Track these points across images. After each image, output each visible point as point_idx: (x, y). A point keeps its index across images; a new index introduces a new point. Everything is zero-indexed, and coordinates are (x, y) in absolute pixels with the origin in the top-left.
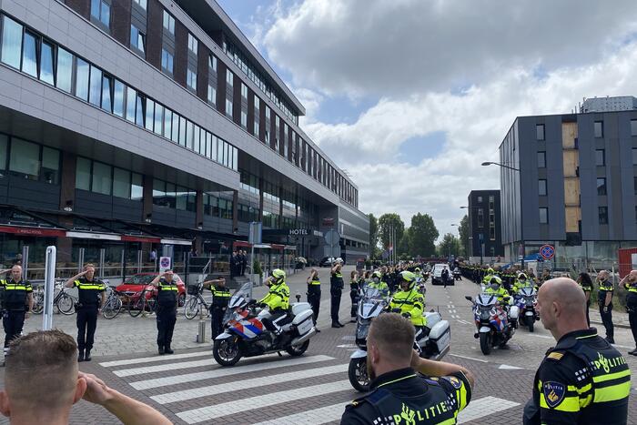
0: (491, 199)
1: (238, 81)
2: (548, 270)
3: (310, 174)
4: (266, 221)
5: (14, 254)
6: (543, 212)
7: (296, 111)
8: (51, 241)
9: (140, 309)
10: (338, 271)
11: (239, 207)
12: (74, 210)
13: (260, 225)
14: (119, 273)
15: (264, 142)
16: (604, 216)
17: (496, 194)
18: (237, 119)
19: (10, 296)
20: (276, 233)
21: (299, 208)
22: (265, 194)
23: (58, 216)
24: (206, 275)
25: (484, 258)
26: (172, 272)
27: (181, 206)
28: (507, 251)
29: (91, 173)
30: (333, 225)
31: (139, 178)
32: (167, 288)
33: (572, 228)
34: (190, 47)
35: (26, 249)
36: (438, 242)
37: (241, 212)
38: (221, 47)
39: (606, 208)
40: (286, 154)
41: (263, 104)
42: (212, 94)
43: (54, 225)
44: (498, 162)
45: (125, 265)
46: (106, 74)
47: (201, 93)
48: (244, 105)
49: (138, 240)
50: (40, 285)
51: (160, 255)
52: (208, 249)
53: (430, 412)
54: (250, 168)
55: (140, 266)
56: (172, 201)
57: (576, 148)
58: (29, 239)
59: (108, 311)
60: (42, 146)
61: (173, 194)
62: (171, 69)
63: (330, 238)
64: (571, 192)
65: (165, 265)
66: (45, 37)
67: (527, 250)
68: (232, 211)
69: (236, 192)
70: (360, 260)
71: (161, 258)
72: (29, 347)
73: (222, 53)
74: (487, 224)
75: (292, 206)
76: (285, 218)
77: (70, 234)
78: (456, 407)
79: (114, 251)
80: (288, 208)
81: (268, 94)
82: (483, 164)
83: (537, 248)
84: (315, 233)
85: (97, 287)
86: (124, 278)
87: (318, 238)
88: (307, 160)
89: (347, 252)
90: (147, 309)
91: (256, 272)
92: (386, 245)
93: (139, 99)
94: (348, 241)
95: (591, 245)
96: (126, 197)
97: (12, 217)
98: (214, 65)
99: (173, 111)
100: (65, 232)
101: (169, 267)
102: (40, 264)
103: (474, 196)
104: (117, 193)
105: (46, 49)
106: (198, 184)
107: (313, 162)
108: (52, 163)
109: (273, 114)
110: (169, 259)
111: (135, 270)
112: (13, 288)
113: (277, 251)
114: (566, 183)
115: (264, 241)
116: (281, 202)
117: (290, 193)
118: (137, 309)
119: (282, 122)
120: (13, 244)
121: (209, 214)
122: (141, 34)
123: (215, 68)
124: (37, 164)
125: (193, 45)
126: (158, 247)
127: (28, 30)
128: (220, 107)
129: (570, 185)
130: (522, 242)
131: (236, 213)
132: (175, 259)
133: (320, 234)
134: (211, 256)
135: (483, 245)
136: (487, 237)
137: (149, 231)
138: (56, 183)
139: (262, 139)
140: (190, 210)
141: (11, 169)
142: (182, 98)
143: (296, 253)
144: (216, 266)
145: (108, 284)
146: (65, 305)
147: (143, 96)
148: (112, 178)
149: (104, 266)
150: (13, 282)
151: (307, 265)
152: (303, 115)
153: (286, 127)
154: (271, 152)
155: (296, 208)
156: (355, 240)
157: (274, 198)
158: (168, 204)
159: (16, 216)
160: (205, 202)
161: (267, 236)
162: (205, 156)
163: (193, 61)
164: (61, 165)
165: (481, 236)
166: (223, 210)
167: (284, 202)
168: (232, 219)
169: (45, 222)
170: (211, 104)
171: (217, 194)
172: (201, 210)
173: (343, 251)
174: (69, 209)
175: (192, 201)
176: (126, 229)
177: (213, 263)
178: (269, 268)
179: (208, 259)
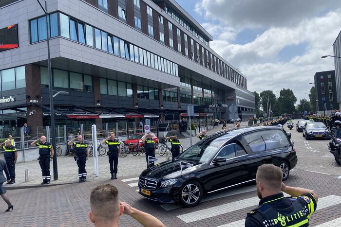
0: (329, 76)
1: (174, 27)
3: (218, 73)
4: (196, 101)
7: (207, 39)
9: (137, 152)
11: (181, 95)
12: (101, 105)
14: (125, 134)
15: (191, 58)
17: (332, 73)
18: (176, 48)
19: (79, 150)
20: (201, 107)
21: (213, 92)
23: (94, 108)
24: (167, 132)
25: (326, 111)
27: (151, 97)
28: (340, 107)
29: (107, 85)
30: (233, 100)
31: (130, 85)
32: (149, 142)
35: (82, 126)
36: (296, 104)
37: (181, 98)
38: (164, 10)
40: (204, 63)
41: (189, 38)
42: (162, 37)
43: (92, 113)
45: (128, 130)
46: (109, 34)
47: (156, 37)
48: (179, 40)
49: (133, 117)
50: (90, 142)
52: (167, 118)
53: (294, 217)
54: (185, 74)
55: (135, 130)
56: (147, 95)
60: (83, 75)
61: (147, 92)
62: (140, 26)
63: (233, 109)
65: (147, 129)
66: (79, 20)
68: (177, 97)
69: (178, 87)
70: (251, 119)
73: (166, 13)
75: (209, 92)
76: (206, 99)
77: (101, 117)
79: (122, 123)
80: (207, 93)
81: (191, 32)
84: (223, 105)
86: (128, 136)
87: (225, 108)
88: (216, 66)
89: (243, 114)
90: (141, 151)
91: (192, 129)
92: (265, 109)
93: (126, 45)
94: (242, 108)
96: (125, 95)
98: (161, 21)
99: (143, 49)
100: (98, 116)
102: (89, 132)
104: (120, 94)
105: (80, 26)
106: (159, 86)
107: (219, 66)
108: (89, 83)
109: (195, 42)
110: (149, 126)
111: (133, 132)
113: (203, 117)
115: (195, 112)
116: (203, 90)
117: (207, 85)
118: (136, 152)
119: (200, 46)
120: (76, 123)
121: (165, 100)
122: (123, 10)
123: (162, 22)
124: (82, 83)
125: (149, 12)
128: (167, 43)
131: (179, 98)
132: (151, 125)
133: (226, 106)
134: (169, 122)
135: (325, 105)
136: (327, 99)
137: (137, 112)
138: (92, 91)
139: (190, 57)
140: (157, 99)
141: (71, 87)
143: (213, 117)
144: (172, 127)
145: (122, 140)
146: (102, 151)
147: (127, 43)
148: (117, 87)
149: (118, 131)
150: (79, 143)
151: (220, 123)
152: (212, 40)
153: (203, 48)
154: (195, 64)
155: (212, 93)
156: (246, 107)
157: (199, 88)
158: (145, 97)
159: (75, 110)
160: (163, 94)
161: (197, 110)
162: (161, 71)
163: (150, 20)
164: (93, 83)
165: (324, 99)
166: (172, 98)
167: (204, 90)
168: (178, 102)
169: (89, 111)
170: (162, 42)
171: (169, 89)
172: (162, 98)
173: (240, 114)
174: (99, 104)
175: (156, 94)
176: (126, 111)
177: (170, 126)
178: (199, 126)
179: (168, 124)
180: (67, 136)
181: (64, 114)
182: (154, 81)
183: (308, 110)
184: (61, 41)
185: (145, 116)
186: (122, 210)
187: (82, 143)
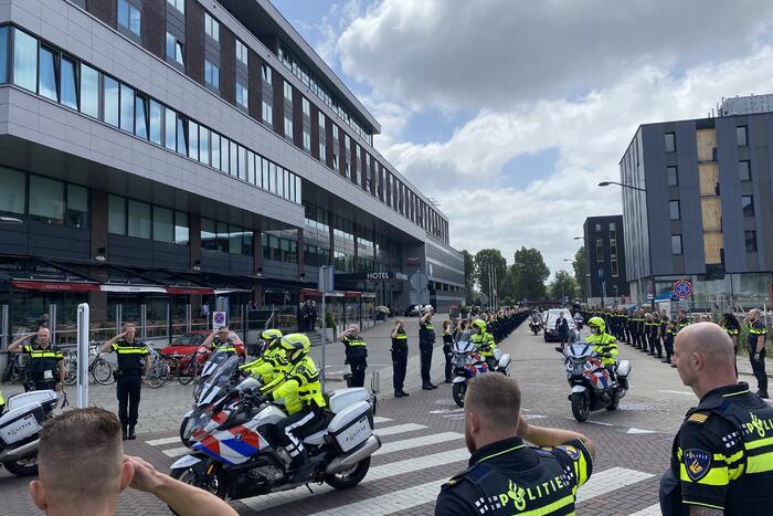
0: (612, 227)
1: (297, 95)
2: (683, 312)
3: (389, 204)
4: (338, 264)
5: (39, 315)
6: (676, 240)
7: (370, 129)
8: (83, 297)
9: (191, 375)
10: (427, 322)
11: (305, 248)
12: (107, 259)
13: (331, 269)
14: (164, 333)
15: (332, 168)
16: (752, 243)
17: (618, 220)
18: (298, 141)
20: (351, 279)
21: (377, 246)
22: (335, 231)
23: (88, 266)
25: (605, 299)
26: (227, 330)
27: (235, 249)
28: (633, 289)
29: (127, 213)
30: (420, 265)
31: (184, 217)
32: (223, 349)
33: (713, 258)
34: (238, 56)
35: (53, 308)
36: (549, 282)
37: (307, 253)
38: (276, 54)
39: (754, 232)
40: (359, 181)
41: (329, 122)
42: (267, 113)
43: (85, 278)
44: (619, 181)
45: (171, 323)
46: (138, 93)
47: (254, 112)
48: (307, 124)
49: (186, 292)
50: (72, 350)
51: (212, 309)
52: (270, 300)
53: (543, 489)
54: (317, 201)
55: (189, 324)
56: (225, 243)
57: (715, 160)
58: (55, 296)
59: (153, 378)
60: (66, 183)
61: (225, 235)
62: (216, 83)
63: (416, 281)
64: (710, 214)
65: (219, 322)
66: (65, 52)
67: (658, 286)
68: (297, 253)
69: (301, 230)
70: (454, 307)
71: (214, 313)
72: (65, 427)
73: (278, 62)
74: (607, 258)
75: (369, 244)
76: (361, 259)
77: (105, 288)
78: (574, 482)
79: (158, 306)
80: (364, 247)
81: (334, 109)
82: (601, 185)
83: (670, 285)
84: (399, 276)
85: (139, 351)
86: (171, 339)
87: (401, 282)
88: (385, 189)
89: (438, 298)
91: (328, 326)
92: (485, 288)
93: (180, 122)
94: (438, 284)
95: (737, 278)
96: (169, 240)
97: (35, 271)
98: (268, 77)
99: (221, 135)
100: (98, 285)
101: (224, 324)
102: (70, 326)
103: (591, 224)
104: (158, 237)
105: (66, 67)
106: (255, 222)
107: (392, 190)
108: (79, 203)
109: (342, 133)
110: (224, 313)
111: (184, 329)
112: (40, 355)
113: (353, 300)
114: (704, 203)
115: (336, 288)
116: (355, 240)
117: (365, 229)
118: (188, 375)
119: (353, 143)
120: (37, 302)
121: (269, 257)
122: (178, 42)
123: (269, 81)
124: (60, 205)
125: (241, 54)
126: (210, 300)
127: (44, 44)
128: (278, 128)
129: (709, 205)
130: (651, 278)
131: (301, 255)
132: (231, 314)
133: (405, 277)
134: (274, 309)
135: (604, 284)
136: (607, 274)
137: (198, 281)
138: (85, 227)
139: (329, 164)
140: (247, 253)
141: (31, 213)
142: (232, 119)
143: (376, 302)
144: (280, 319)
145: (152, 347)
146: (103, 372)
147: (184, 118)
148: (152, 219)
149: (146, 326)
150: (40, 348)
151: (390, 316)
152: (378, 133)
153: (358, 148)
154: (341, 180)
155: (374, 246)
156: (447, 282)
157: (347, 235)
158: (220, 247)
159: (39, 268)
160: (264, 243)
161: (340, 282)
162: (262, 189)
163: (242, 73)
164: (90, 206)
165: (600, 273)
166: (286, 252)
167: (359, 239)
168: (297, 263)
169: (75, 274)
170: (267, 124)
171: (278, 233)
172: (260, 253)
173: (433, 297)
174: (101, 259)
175: (248, 242)
176: (171, 279)
177: (276, 318)
178: (344, 320)
179: (271, 312)
180: (10, 331)
181: (8, 277)
182: (244, 212)
183: (571, 294)
184: (13, 95)
185: (216, 292)
186: (129, 475)
187: (48, 348)
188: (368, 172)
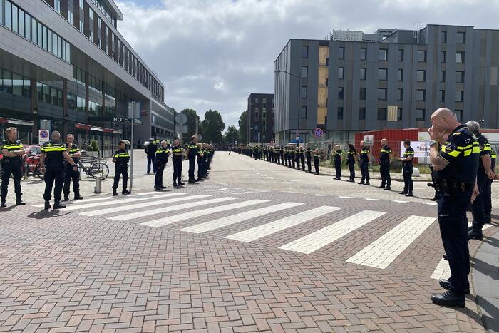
0: (264, 101)
3: (127, 71)
6: (303, 110)
11: (68, 96)
16: (340, 114)
22: (90, 87)
27: (17, 91)
28: (277, 137)
30: (146, 116)
33: (321, 121)
39: (342, 108)
40: (107, 52)
41: (87, 6)
57: (327, 65)
64: (322, 96)
68: (63, 99)
69: (66, 82)
74: (260, 119)
75: (112, 99)
76: (107, 108)
84: (136, 121)
88: (124, 59)
94: (158, 129)
107: (128, 62)
109: (96, 15)
114: (320, 89)
119: (103, 24)
128: (50, 4)
129: (322, 91)
130: (289, 131)
131: (66, 101)
133: (139, 122)
136: (261, 129)
140: (26, 96)
153: (106, 28)
155: (116, 100)
157: (98, 91)
158: (6, 89)
160: (39, 89)
166: (54, 98)
167: (105, 95)
168: (63, 106)
172: (36, 96)
175: (26, 87)
185: (10, 122)
188: (113, 46)
